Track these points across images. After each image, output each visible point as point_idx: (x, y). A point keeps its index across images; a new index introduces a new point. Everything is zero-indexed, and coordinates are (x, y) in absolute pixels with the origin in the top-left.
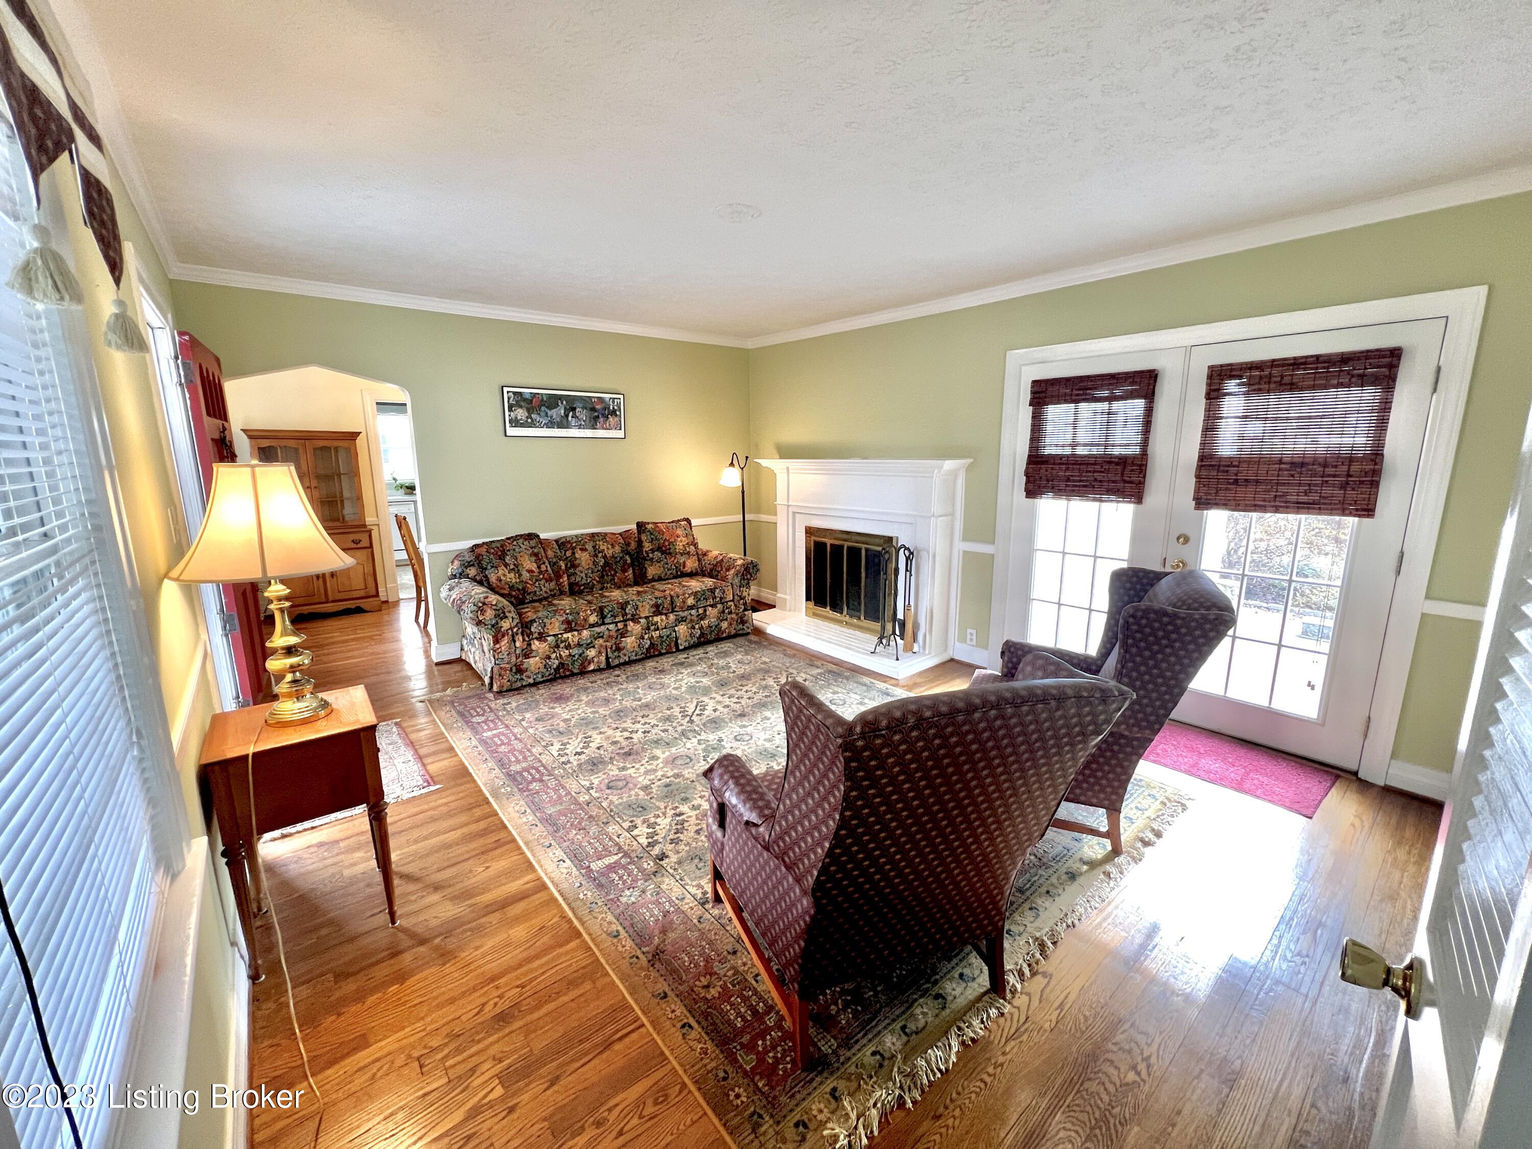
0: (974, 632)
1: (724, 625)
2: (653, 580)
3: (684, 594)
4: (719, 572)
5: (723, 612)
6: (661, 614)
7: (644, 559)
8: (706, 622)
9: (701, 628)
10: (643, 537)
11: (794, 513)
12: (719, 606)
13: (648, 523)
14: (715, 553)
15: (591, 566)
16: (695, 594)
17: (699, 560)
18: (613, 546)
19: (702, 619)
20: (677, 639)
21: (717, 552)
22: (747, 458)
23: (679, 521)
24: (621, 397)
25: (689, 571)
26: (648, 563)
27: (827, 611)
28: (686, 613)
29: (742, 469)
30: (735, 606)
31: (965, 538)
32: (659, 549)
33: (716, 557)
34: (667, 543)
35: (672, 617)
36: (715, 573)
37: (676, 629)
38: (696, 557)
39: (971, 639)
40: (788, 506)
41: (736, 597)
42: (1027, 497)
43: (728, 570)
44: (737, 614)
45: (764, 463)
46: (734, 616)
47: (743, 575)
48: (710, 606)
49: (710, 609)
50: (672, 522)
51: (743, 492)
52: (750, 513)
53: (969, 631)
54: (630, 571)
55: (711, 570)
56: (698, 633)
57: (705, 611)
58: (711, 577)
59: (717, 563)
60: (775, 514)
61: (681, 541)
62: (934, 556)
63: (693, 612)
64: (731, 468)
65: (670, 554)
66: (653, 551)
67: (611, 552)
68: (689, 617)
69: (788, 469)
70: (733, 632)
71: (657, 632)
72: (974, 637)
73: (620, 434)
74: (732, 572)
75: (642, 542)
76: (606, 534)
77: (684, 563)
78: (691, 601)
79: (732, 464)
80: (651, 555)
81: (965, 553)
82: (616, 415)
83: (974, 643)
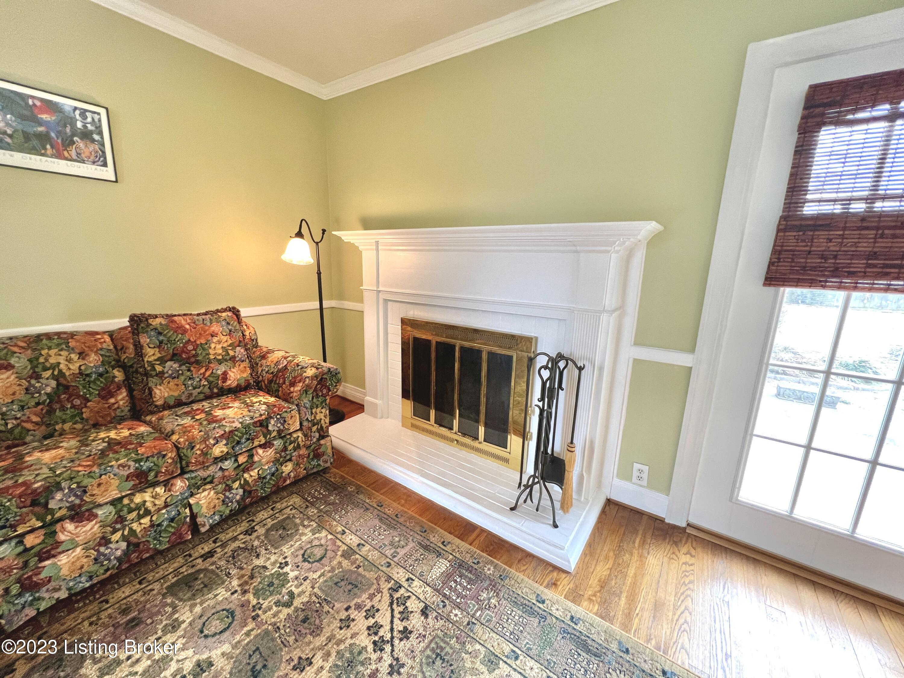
0: (646, 468)
1: (288, 468)
2: (166, 406)
3: (205, 440)
4: (280, 386)
5: (285, 449)
6: (154, 484)
7: (146, 374)
8: (254, 473)
9: (244, 485)
10: (144, 339)
11: (386, 301)
12: (278, 443)
13: (156, 317)
14: (279, 355)
15: (21, 395)
16: (229, 436)
17: (252, 367)
18: (82, 355)
19: (246, 470)
20: (193, 517)
21: (281, 354)
22: (324, 231)
23: (218, 311)
24: (103, 112)
25: (234, 385)
26: (154, 380)
27: (431, 424)
28: (213, 469)
29: (317, 243)
30: (305, 436)
31: (638, 342)
32: (174, 357)
33: (277, 363)
34: (190, 347)
35: (179, 485)
36: (274, 386)
37: (192, 501)
38: (246, 364)
39: (640, 478)
40: (379, 292)
41: (305, 424)
42: (765, 285)
43: (293, 384)
44: (308, 447)
45: (346, 236)
46: (303, 451)
47: (315, 390)
48: (260, 446)
49: (260, 451)
50: (206, 314)
51: (319, 274)
52: (331, 298)
53: (637, 466)
54: (123, 394)
55: (270, 382)
56: (238, 493)
57: (251, 456)
58: (269, 392)
59: (279, 371)
60: (362, 301)
61: (219, 342)
62: (601, 369)
63: (228, 464)
64: (298, 240)
65: (197, 362)
66: (162, 361)
67: (74, 367)
68: (220, 474)
69: (377, 243)
70: (303, 473)
71: (146, 521)
72: (645, 476)
73: (108, 173)
74: (299, 387)
75: (142, 347)
76: (72, 335)
77: (225, 374)
78: (219, 450)
79: (299, 234)
80: (159, 368)
81: (637, 362)
82: (93, 141)
83: (645, 483)
